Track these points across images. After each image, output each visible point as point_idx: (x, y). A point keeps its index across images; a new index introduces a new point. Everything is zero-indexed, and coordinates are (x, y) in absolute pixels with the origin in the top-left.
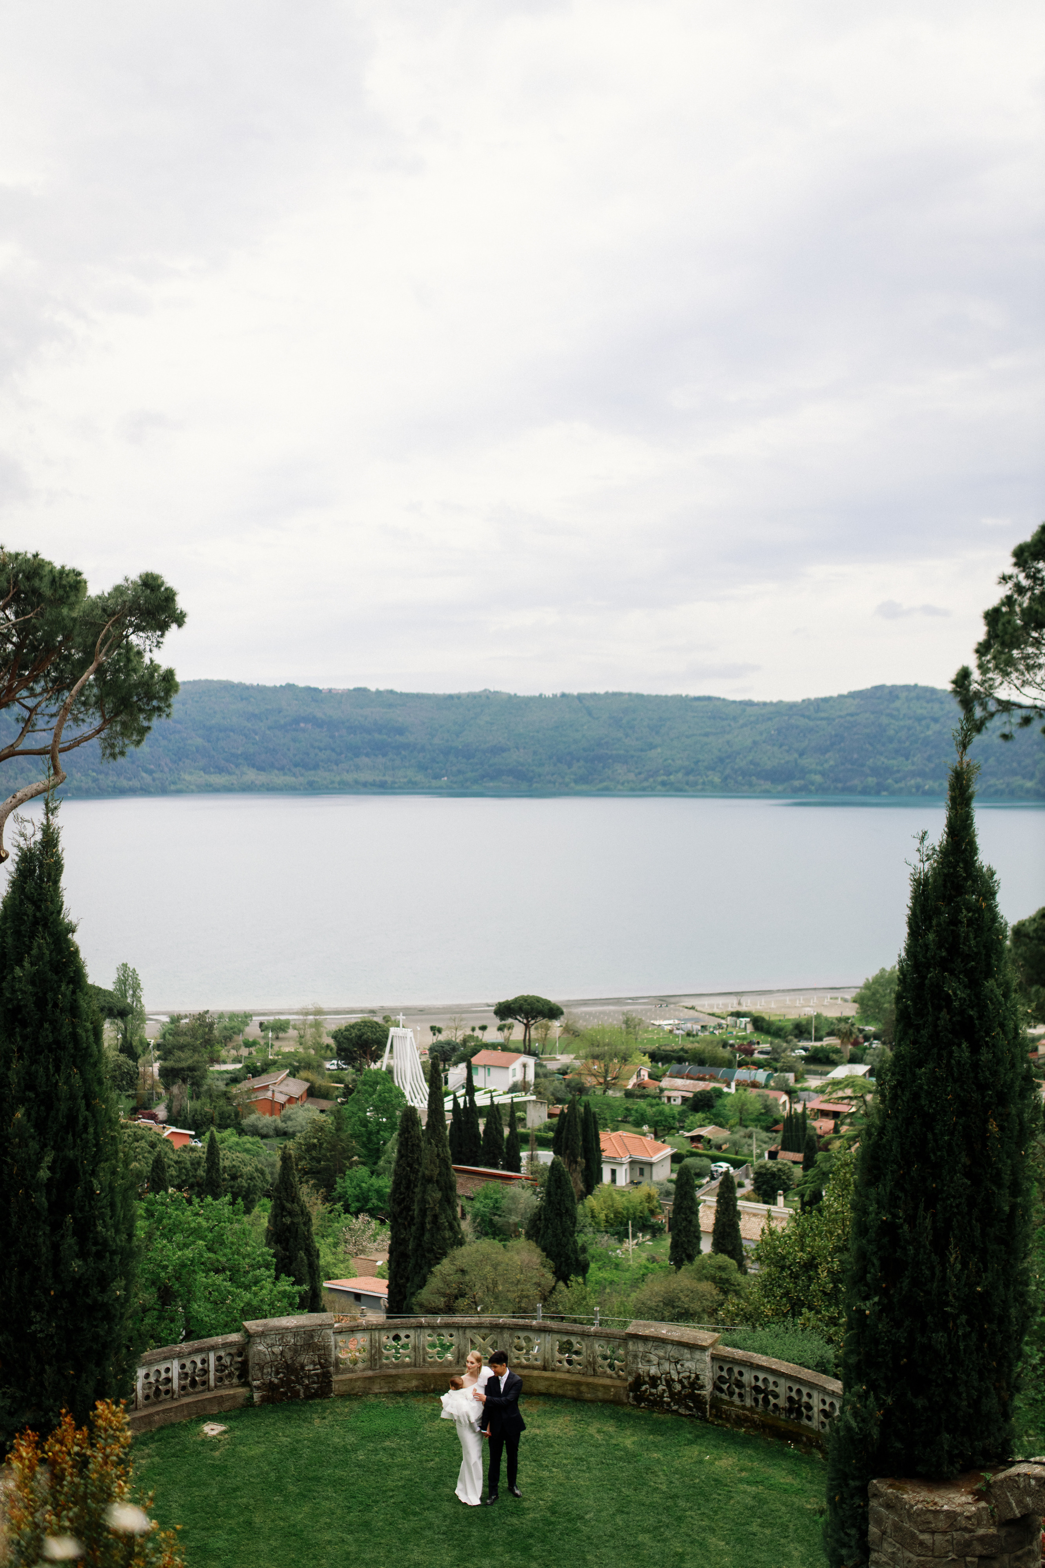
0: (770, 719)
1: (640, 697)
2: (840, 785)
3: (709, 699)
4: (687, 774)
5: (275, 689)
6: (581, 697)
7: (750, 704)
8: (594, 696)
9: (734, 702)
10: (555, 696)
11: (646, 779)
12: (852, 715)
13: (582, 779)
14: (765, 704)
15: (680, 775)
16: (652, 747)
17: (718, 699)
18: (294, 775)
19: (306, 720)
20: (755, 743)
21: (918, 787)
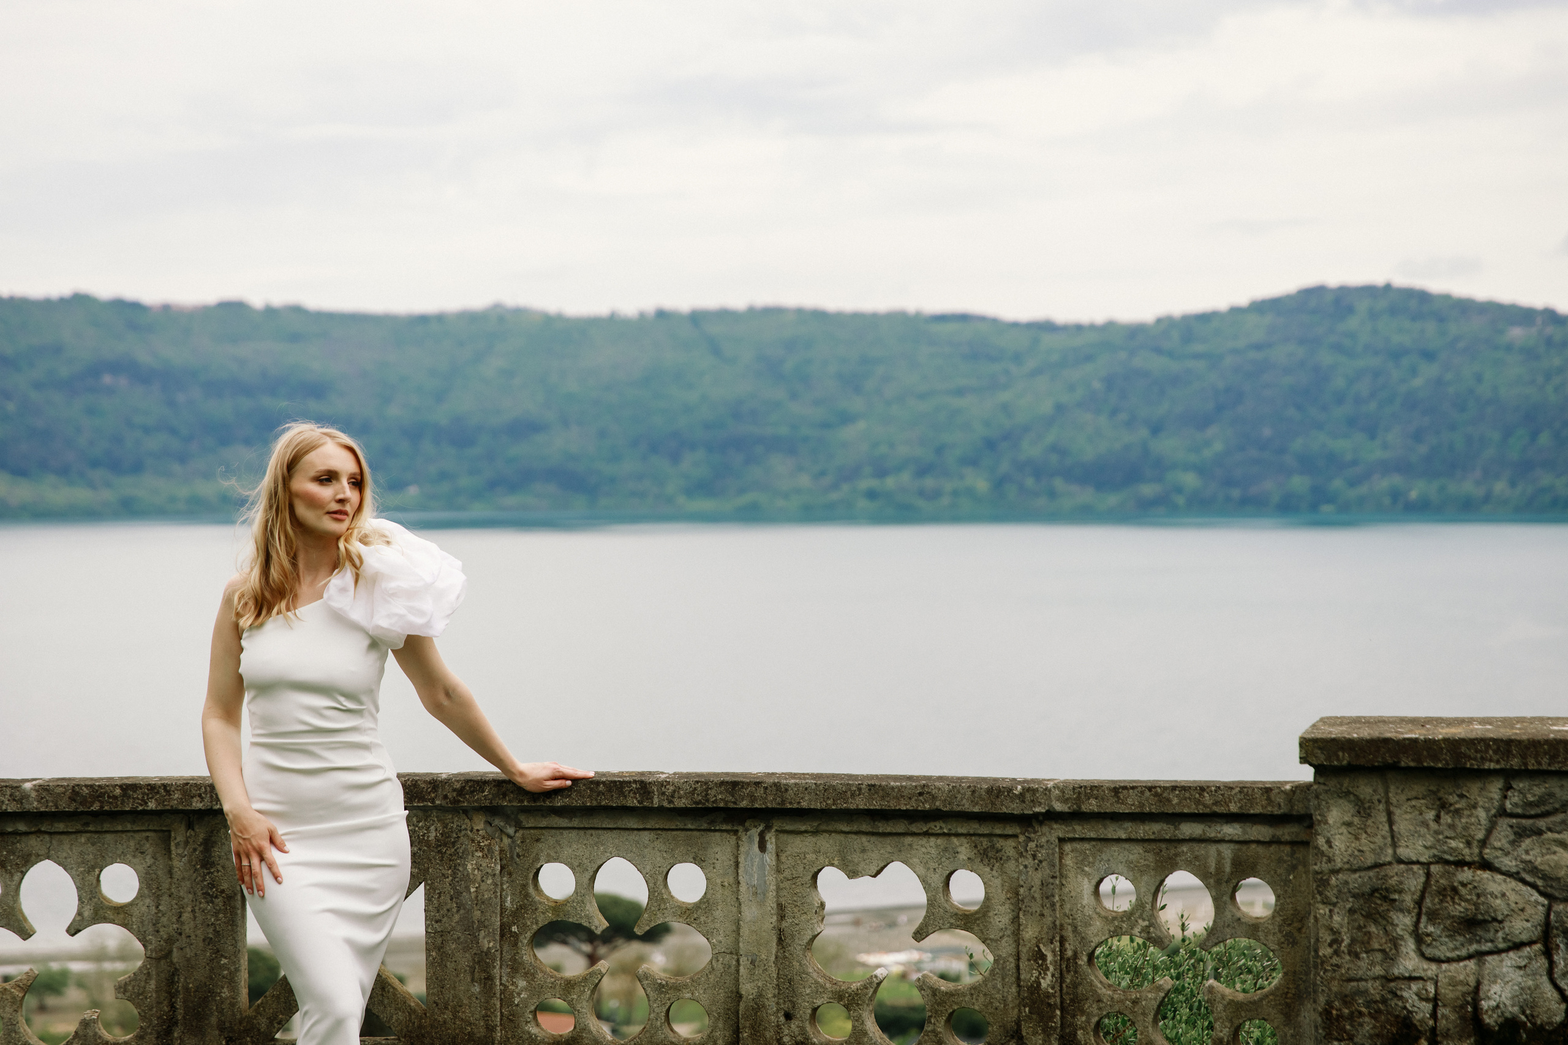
0: (1089, 358)
1: (820, 316)
2: (1236, 493)
3: (963, 318)
4: (923, 470)
5: (47, 305)
6: (697, 318)
7: (1047, 327)
8: (724, 315)
9: (1015, 325)
10: (642, 316)
11: (835, 486)
12: (1258, 347)
13: (702, 488)
14: (1079, 328)
15: (905, 477)
16: (846, 418)
17: (982, 319)
18: (92, 485)
19: (116, 367)
20: (1060, 408)
21: (1396, 495)
